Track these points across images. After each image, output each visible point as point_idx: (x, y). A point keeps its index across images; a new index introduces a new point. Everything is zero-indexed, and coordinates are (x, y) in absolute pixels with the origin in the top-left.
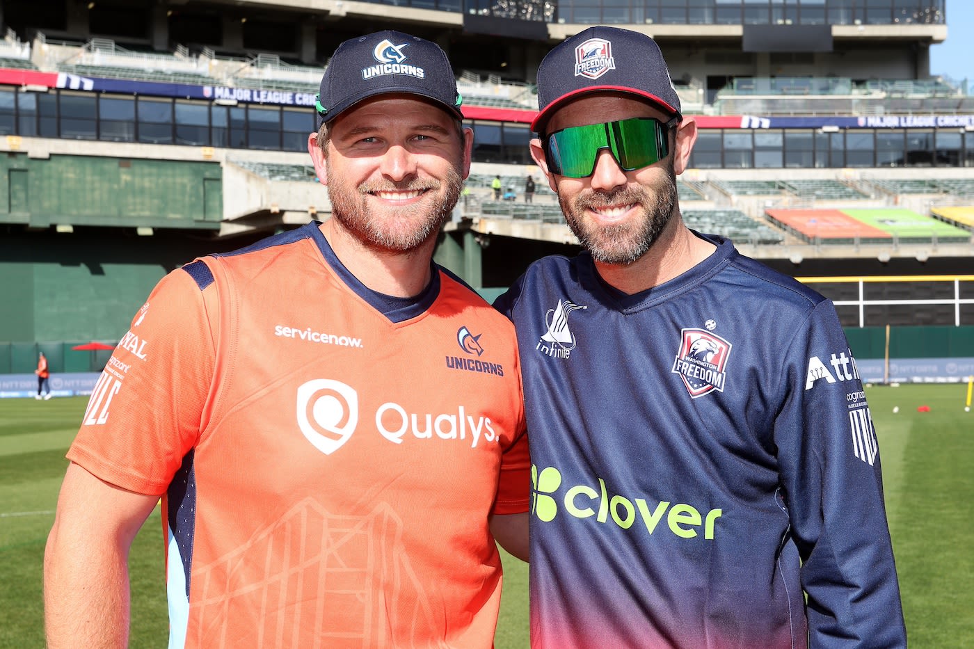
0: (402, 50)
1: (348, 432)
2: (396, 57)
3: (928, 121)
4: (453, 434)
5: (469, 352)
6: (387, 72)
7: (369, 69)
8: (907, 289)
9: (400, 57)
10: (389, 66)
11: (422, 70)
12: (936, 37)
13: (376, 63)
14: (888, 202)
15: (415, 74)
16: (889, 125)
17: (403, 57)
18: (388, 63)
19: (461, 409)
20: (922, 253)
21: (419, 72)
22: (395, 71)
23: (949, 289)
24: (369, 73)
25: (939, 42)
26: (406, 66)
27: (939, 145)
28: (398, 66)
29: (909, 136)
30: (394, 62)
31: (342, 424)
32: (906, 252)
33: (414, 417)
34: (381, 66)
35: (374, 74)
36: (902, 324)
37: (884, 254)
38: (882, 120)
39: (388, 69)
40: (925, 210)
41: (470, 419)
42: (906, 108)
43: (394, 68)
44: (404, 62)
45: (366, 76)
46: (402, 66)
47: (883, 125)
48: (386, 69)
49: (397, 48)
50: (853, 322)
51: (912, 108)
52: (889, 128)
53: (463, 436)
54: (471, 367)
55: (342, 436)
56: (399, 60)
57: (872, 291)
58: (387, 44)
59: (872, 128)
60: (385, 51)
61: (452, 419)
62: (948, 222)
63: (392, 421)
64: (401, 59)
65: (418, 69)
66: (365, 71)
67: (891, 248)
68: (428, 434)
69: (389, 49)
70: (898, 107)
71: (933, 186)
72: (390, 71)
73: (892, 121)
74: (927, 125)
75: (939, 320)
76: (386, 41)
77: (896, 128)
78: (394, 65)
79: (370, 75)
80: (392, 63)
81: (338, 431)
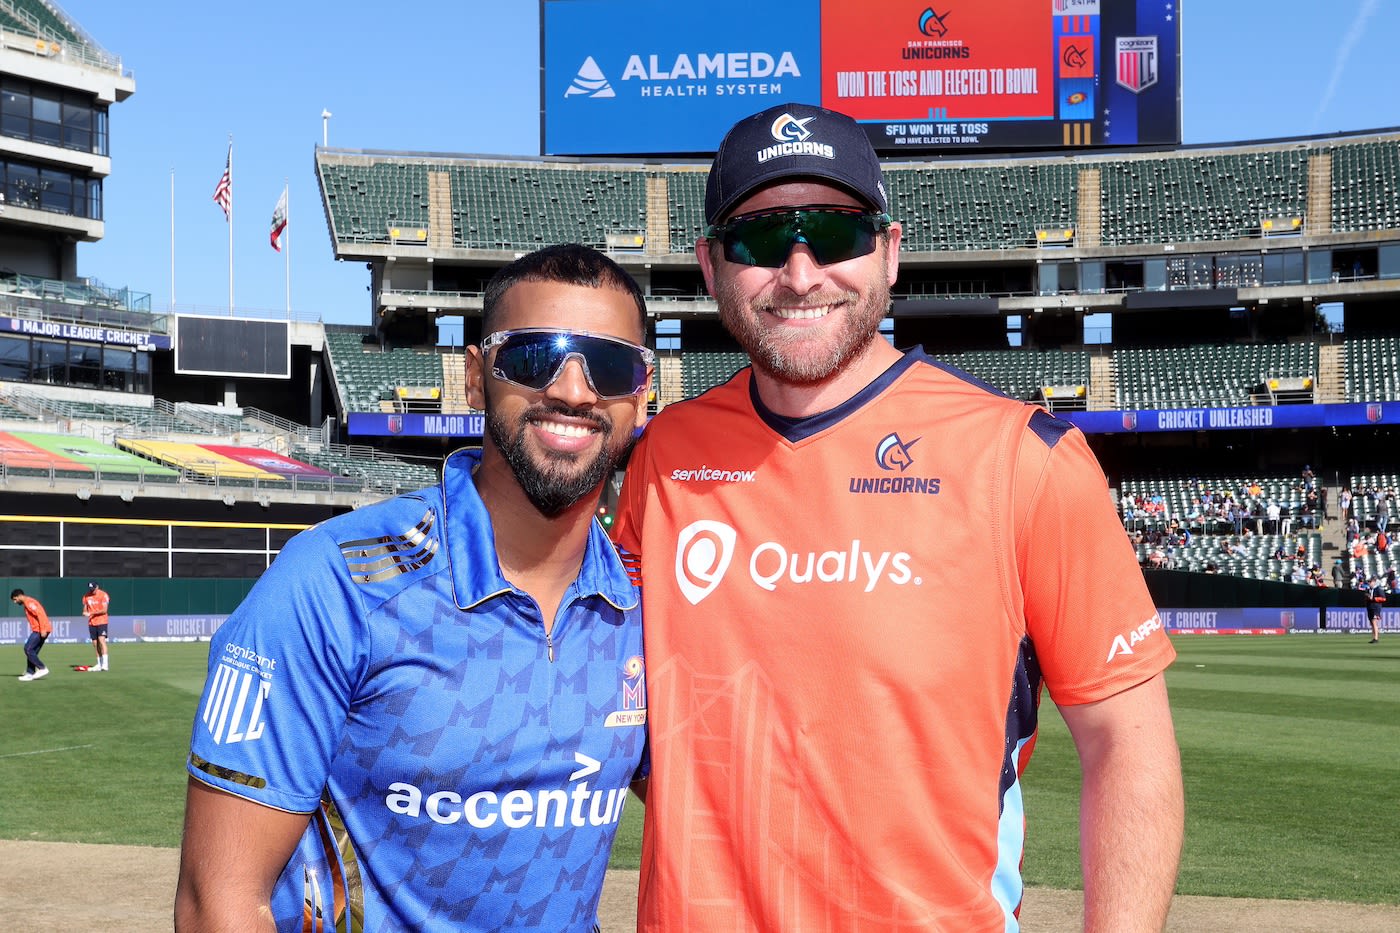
0: (807, 126)
1: (715, 580)
2: (798, 133)
3: (96, 334)
4: (839, 575)
5: (889, 469)
6: (785, 152)
7: (764, 151)
8: (115, 534)
9: (802, 133)
10: (789, 145)
11: (831, 148)
12: (91, 234)
13: (773, 142)
14: (61, 428)
15: (821, 153)
16: (49, 333)
17: (807, 133)
18: (786, 142)
19: (856, 544)
20: (127, 492)
21: (828, 151)
22: (796, 151)
23: (161, 535)
24: (765, 155)
25: (94, 239)
26: (810, 144)
27: (106, 363)
28: (799, 144)
29: (71, 349)
30: (796, 139)
31: (712, 570)
32: (109, 489)
33: (795, 557)
34: (780, 146)
35: (770, 156)
36: (110, 576)
37: (84, 491)
38: (40, 326)
39: (788, 148)
40: (110, 440)
41: (867, 556)
42: (71, 316)
43: (794, 147)
44: (809, 139)
45: (760, 159)
46: (806, 144)
47: (42, 332)
48: (785, 149)
49: (800, 123)
50: (52, 571)
51: (75, 317)
52: (50, 336)
53: (852, 577)
54: (885, 489)
55: (710, 583)
56: (801, 138)
57: (75, 534)
58: (786, 119)
59: (27, 334)
60: (784, 128)
61: (841, 557)
62: (141, 456)
63: (767, 565)
64: (805, 136)
65: (826, 147)
66: (760, 153)
67: (92, 484)
68: (808, 577)
69: (789, 126)
70: (59, 313)
71: (102, 411)
72: (790, 151)
73: (52, 329)
74: (93, 338)
75: (150, 572)
76: (786, 115)
77: (57, 337)
78: (795, 144)
79: (765, 158)
80: (791, 142)
81: (707, 578)
